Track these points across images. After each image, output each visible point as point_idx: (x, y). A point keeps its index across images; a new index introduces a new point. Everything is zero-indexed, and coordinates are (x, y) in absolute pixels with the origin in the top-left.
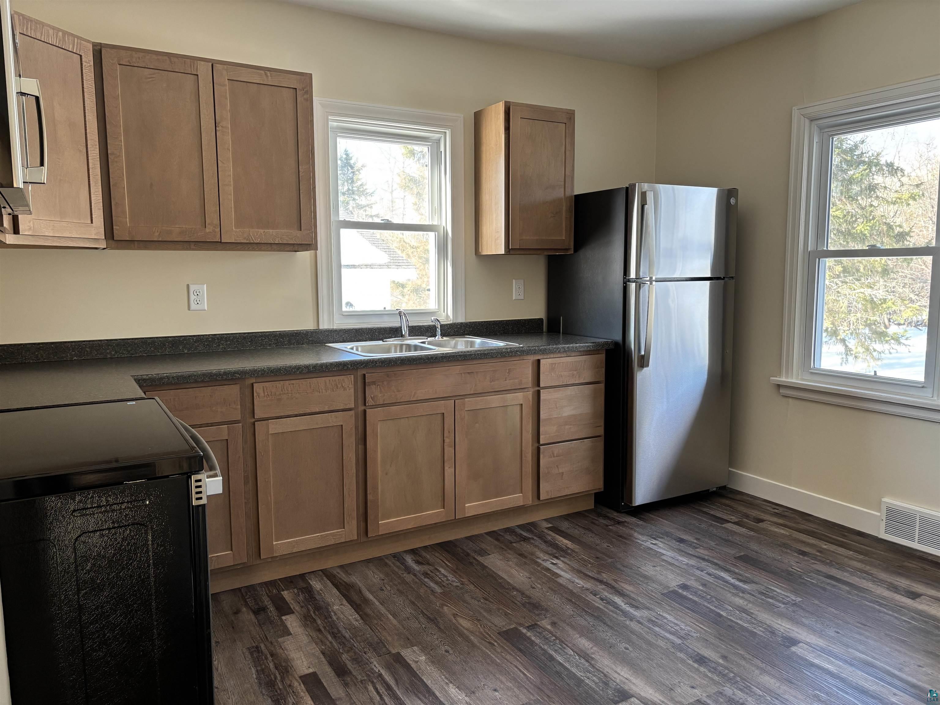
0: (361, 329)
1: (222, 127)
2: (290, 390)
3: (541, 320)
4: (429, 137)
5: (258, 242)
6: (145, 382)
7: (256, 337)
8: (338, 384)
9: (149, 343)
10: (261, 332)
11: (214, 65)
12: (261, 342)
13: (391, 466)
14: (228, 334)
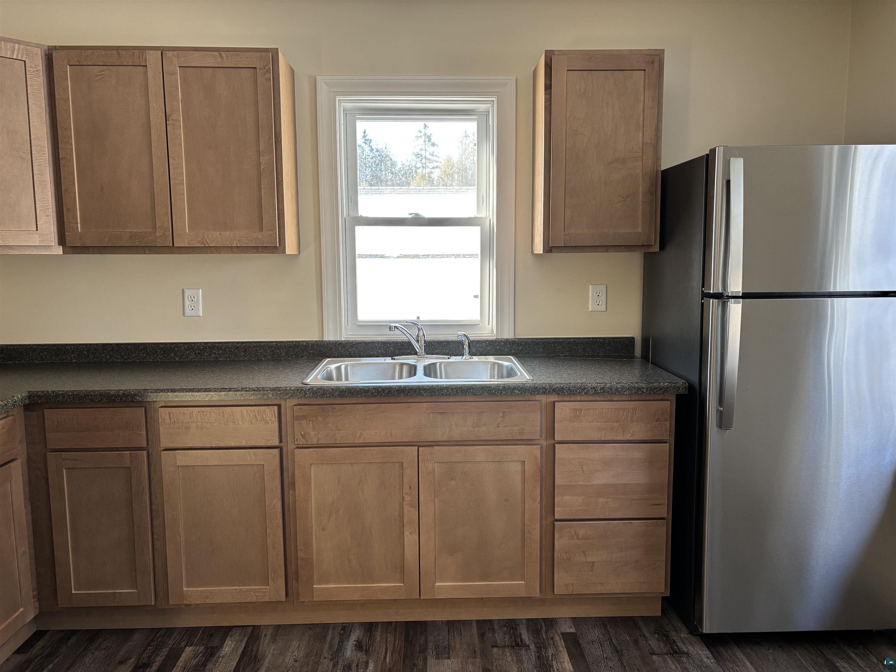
0: (373, 343)
1: (172, 120)
2: (199, 418)
3: (631, 340)
4: (475, 109)
5: (213, 245)
6: (40, 399)
7: (250, 347)
8: (257, 415)
9: (141, 349)
10: (256, 342)
11: (163, 52)
12: (256, 353)
13: (328, 521)
14: (221, 343)
